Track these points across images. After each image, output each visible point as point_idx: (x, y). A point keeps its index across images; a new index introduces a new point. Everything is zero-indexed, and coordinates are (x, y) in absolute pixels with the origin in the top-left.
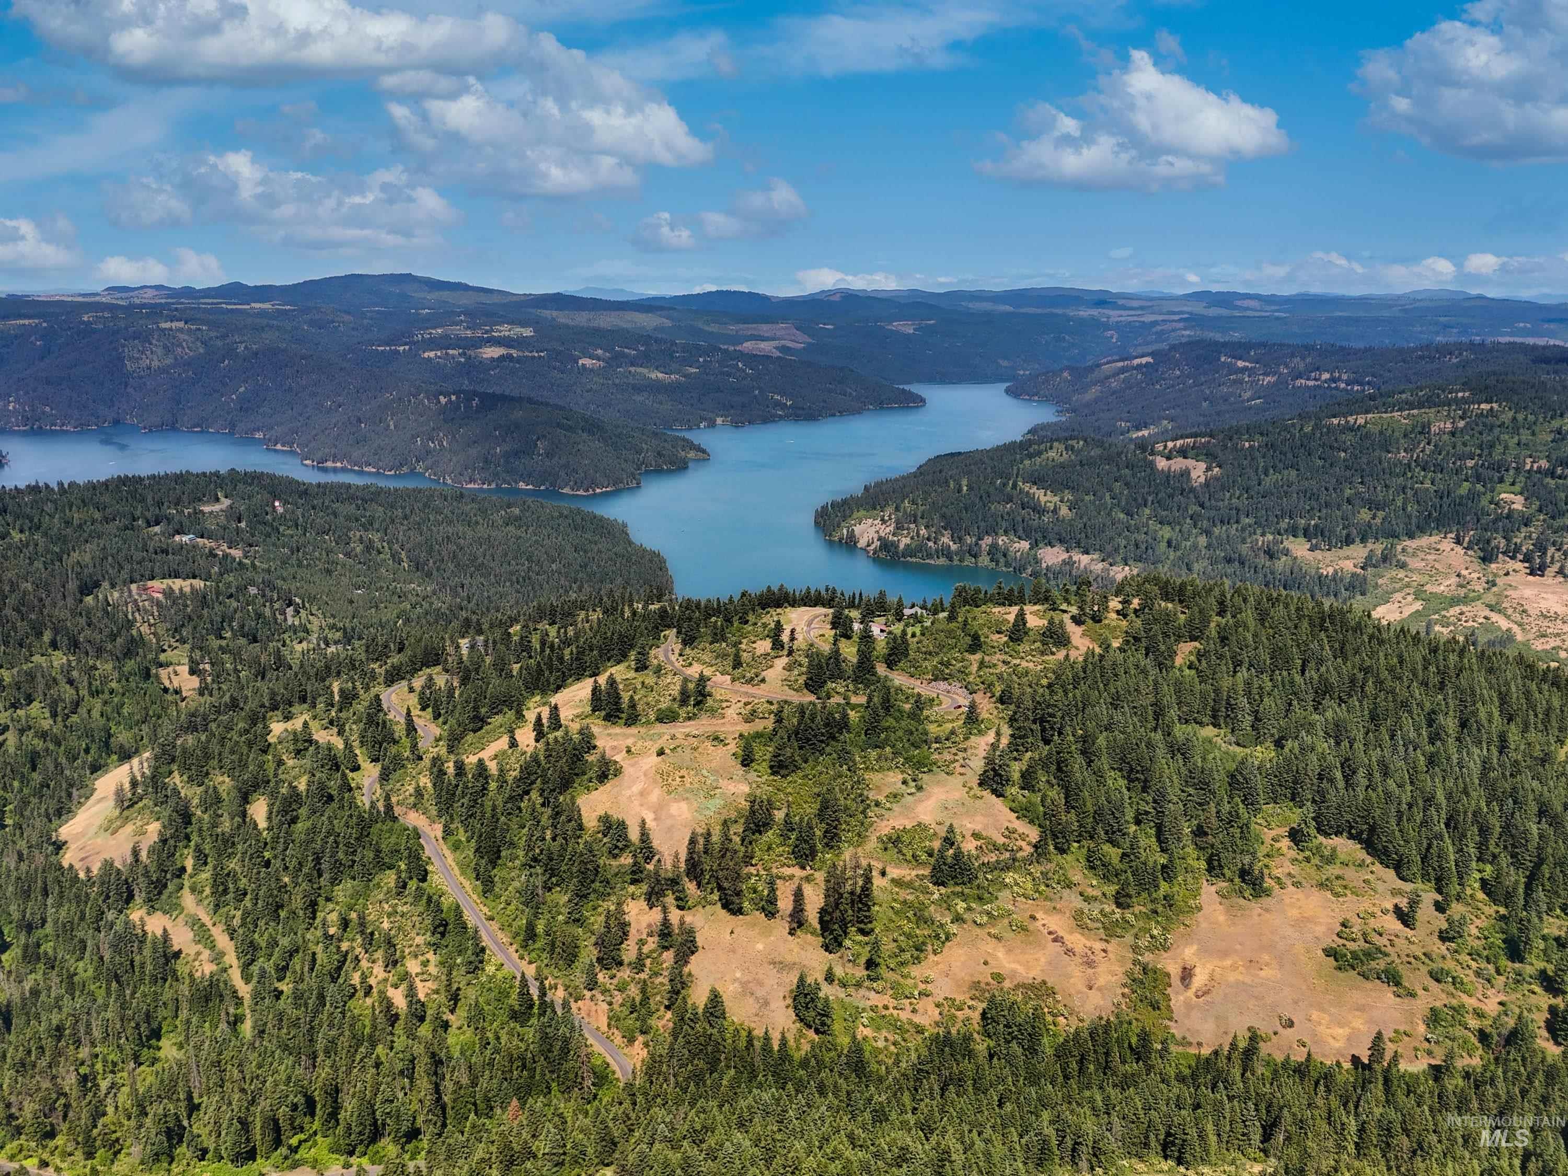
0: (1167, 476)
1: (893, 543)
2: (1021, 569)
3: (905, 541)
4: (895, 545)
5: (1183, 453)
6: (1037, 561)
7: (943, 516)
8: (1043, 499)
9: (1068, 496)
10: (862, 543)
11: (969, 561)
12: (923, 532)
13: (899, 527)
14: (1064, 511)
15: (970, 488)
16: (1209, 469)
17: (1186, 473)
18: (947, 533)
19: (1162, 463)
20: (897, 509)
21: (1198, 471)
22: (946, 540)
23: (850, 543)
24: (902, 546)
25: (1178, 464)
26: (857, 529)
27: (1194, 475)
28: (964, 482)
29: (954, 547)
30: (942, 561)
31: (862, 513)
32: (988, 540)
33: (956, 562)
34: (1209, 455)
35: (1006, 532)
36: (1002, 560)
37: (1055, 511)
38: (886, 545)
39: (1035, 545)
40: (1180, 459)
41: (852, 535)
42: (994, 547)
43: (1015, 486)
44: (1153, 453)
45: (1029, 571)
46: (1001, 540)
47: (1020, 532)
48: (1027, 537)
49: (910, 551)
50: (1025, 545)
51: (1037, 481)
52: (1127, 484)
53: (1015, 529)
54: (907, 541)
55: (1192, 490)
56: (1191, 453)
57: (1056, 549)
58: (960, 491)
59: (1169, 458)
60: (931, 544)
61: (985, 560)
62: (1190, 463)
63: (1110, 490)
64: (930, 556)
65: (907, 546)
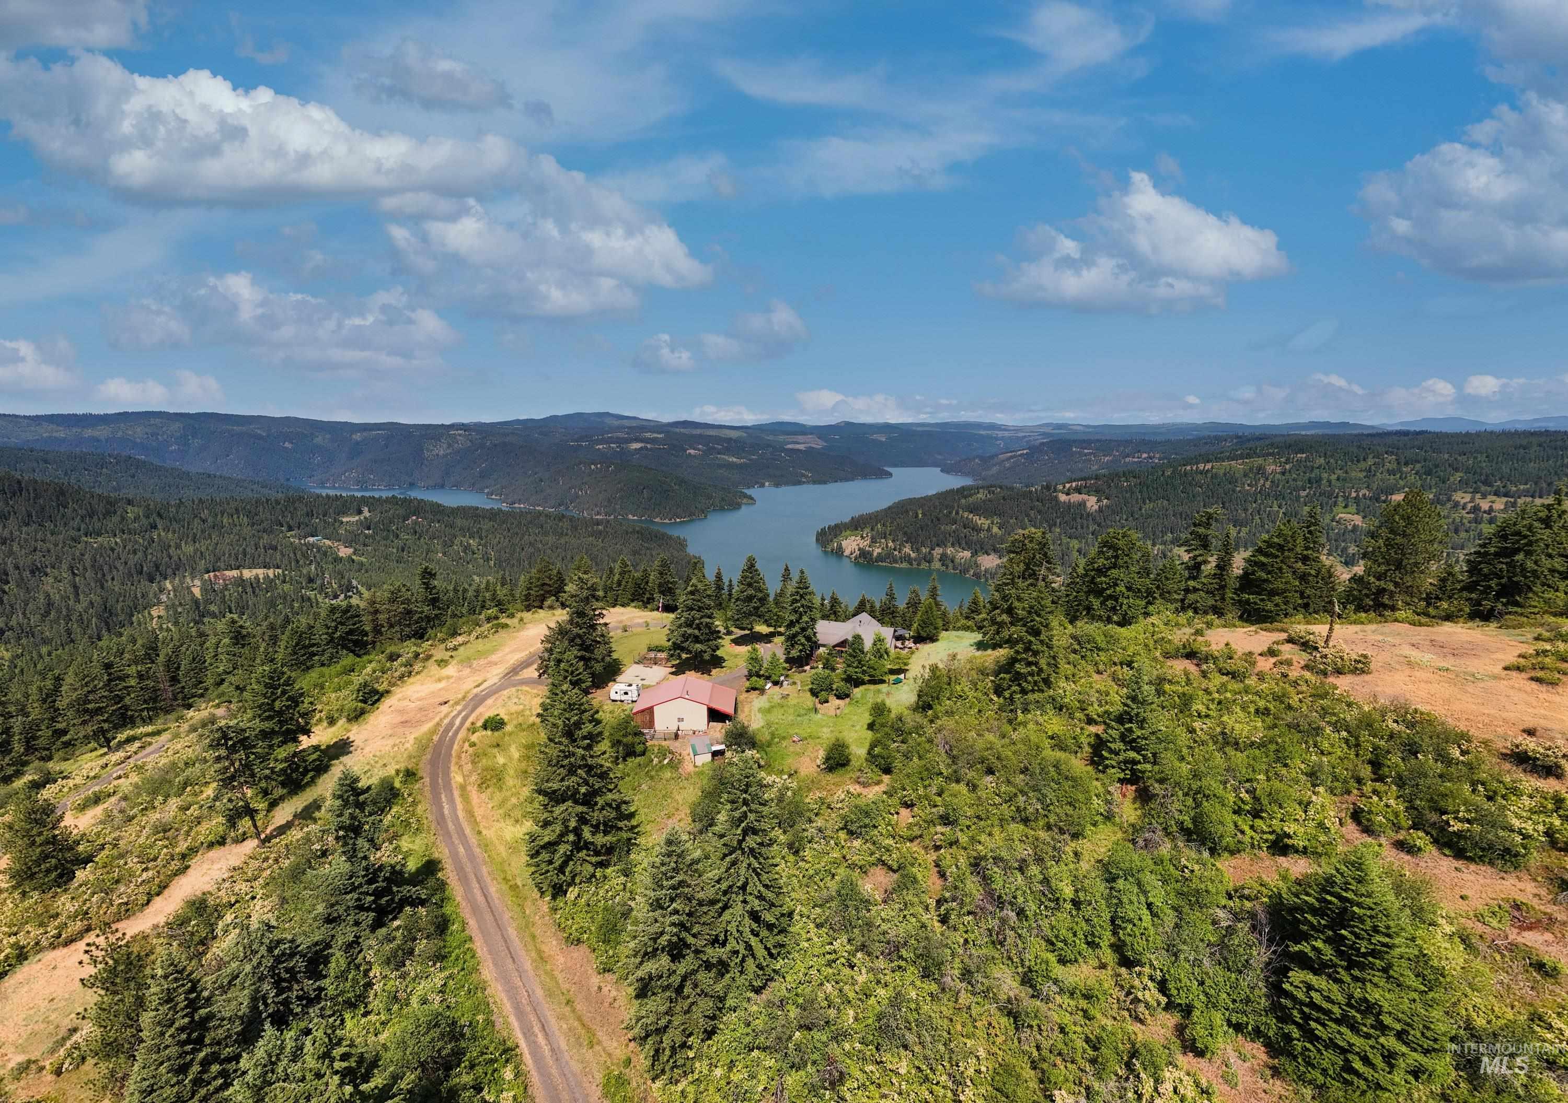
0: (1069, 505)
1: (869, 552)
2: (966, 571)
3: (877, 551)
4: (870, 554)
5: (1078, 490)
6: (977, 566)
7: (905, 533)
8: (979, 522)
9: (997, 520)
10: (847, 553)
11: (924, 565)
12: (891, 544)
13: (874, 541)
14: (995, 530)
15: (924, 514)
16: (1098, 501)
17: (1083, 504)
18: (908, 546)
19: (1063, 498)
20: (872, 529)
21: (1092, 503)
22: (907, 550)
23: (839, 553)
24: (875, 554)
25: (1076, 498)
26: (844, 543)
27: (1089, 505)
28: (920, 512)
29: (913, 555)
30: (904, 565)
31: (848, 532)
32: (938, 551)
33: (915, 566)
34: (1098, 492)
35: (953, 545)
36: (951, 565)
37: (989, 530)
38: (864, 554)
39: (975, 553)
40: (1077, 495)
41: (840, 547)
42: (943, 558)
43: (957, 513)
44: (1055, 491)
45: (972, 572)
46: (950, 551)
47: (964, 545)
48: (969, 548)
49: (880, 558)
50: (967, 554)
51: (973, 509)
52: (1039, 512)
53: (960, 542)
54: (879, 550)
55: (1088, 515)
56: (1084, 490)
57: (991, 557)
58: (917, 516)
59: (1068, 494)
60: (896, 553)
61: (937, 565)
62: (1085, 497)
63: (1028, 515)
64: (895, 561)
65: (879, 554)
